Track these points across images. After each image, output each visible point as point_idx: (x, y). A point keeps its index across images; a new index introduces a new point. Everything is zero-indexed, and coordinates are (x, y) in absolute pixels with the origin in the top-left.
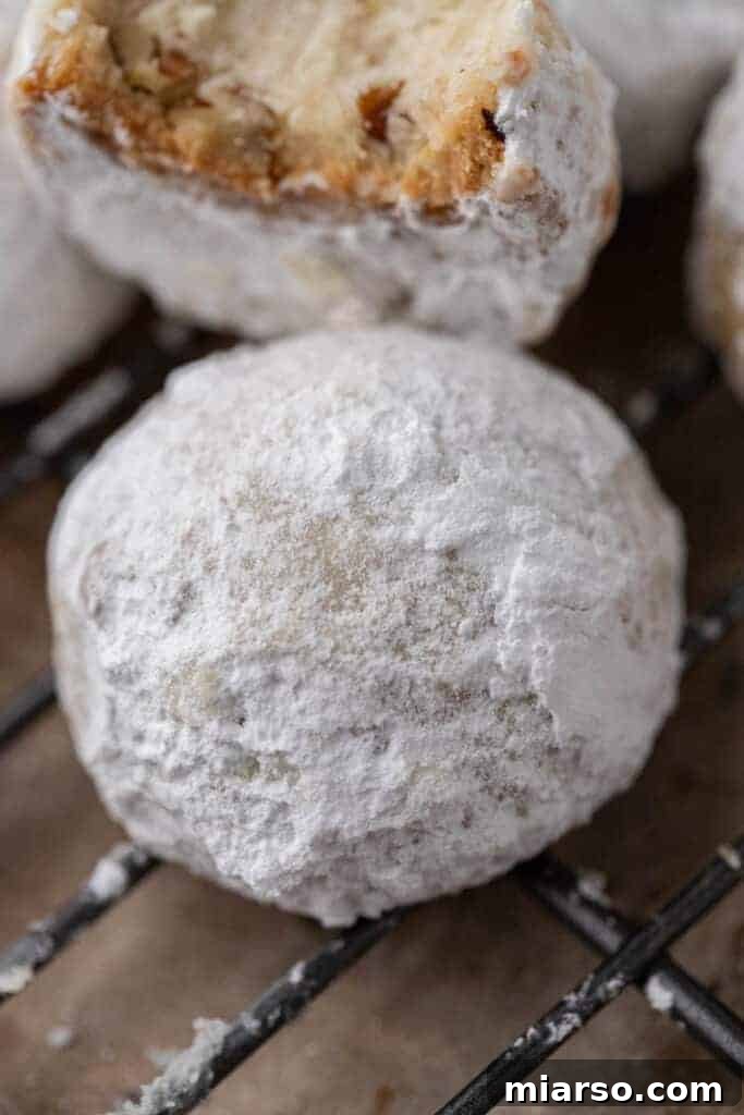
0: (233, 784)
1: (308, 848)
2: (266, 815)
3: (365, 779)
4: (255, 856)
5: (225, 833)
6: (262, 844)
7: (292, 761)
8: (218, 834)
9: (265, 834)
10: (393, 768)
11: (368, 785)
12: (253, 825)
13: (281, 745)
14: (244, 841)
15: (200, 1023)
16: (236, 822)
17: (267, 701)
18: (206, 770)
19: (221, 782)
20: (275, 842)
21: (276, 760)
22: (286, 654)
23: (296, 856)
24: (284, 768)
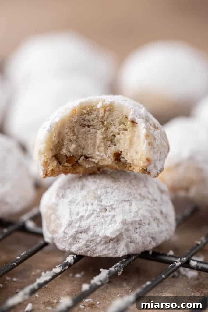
0: (102, 214)
1: (120, 224)
2: (110, 219)
3: (129, 210)
4: (109, 228)
5: (101, 226)
6: (110, 226)
7: (114, 207)
8: (99, 227)
9: (110, 224)
10: (134, 208)
11: (130, 211)
12: (108, 222)
13: (111, 203)
14: (106, 226)
15: (101, 270)
16: (104, 222)
17: (106, 196)
18: (95, 212)
19: (99, 214)
20: (113, 225)
21: (110, 207)
22: (108, 187)
23: (118, 226)
24: (113, 209)
